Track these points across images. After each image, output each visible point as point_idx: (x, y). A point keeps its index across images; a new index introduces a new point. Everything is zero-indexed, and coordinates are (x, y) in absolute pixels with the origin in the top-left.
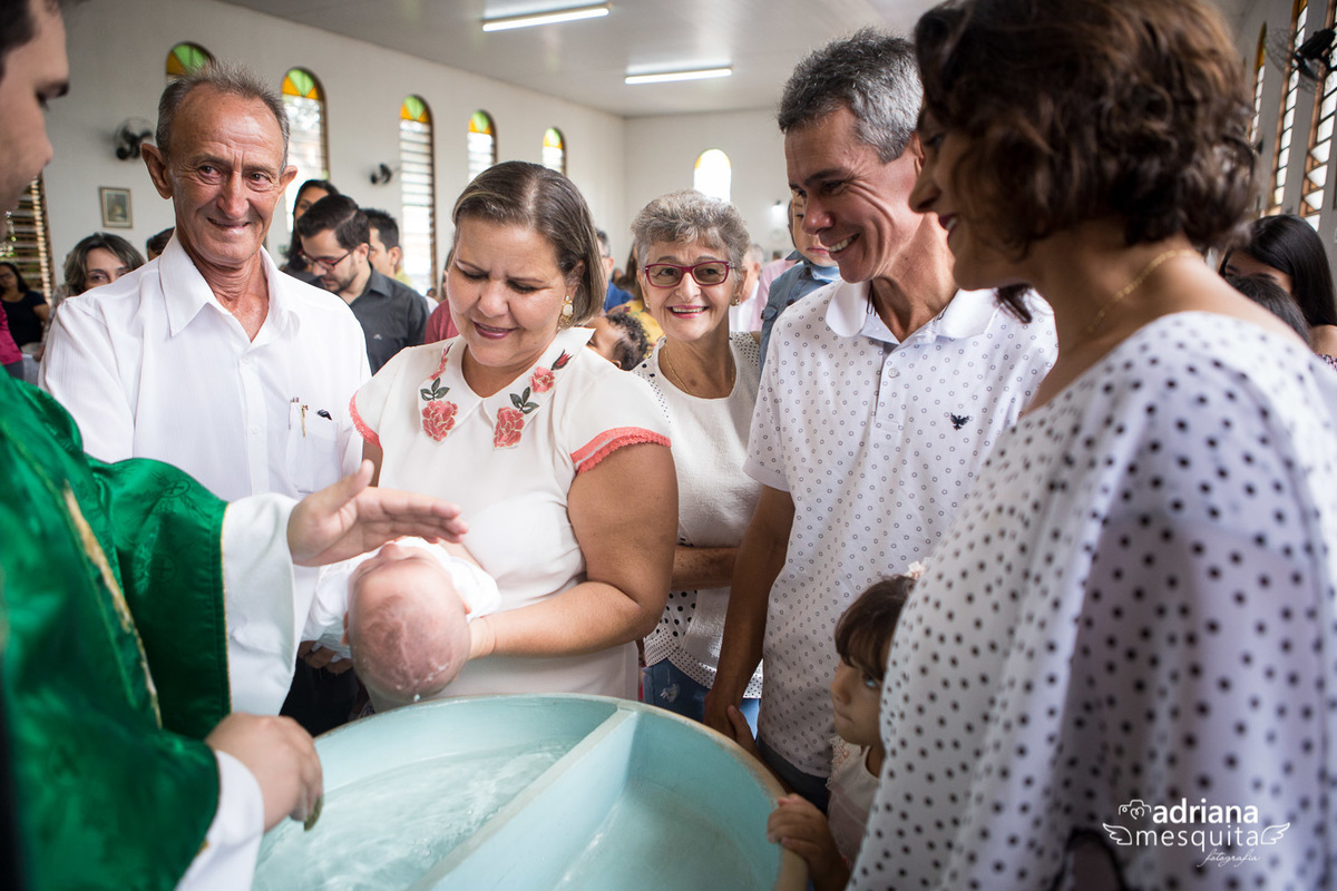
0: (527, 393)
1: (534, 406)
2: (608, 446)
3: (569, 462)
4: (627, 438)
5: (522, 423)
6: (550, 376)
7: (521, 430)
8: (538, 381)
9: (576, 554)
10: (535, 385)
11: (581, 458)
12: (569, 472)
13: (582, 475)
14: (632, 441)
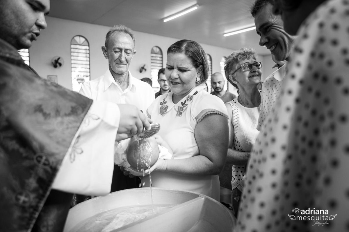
0: (185, 102)
1: (187, 105)
2: (205, 114)
3: (195, 120)
4: (210, 112)
5: (183, 110)
6: (192, 97)
7: (183, 112)
8: (189, 98)
9: (197, 147)
10: (188, 100)
11: (198, 118)
12: (195, 123)
13: (198, 124)
14: (212, 113)
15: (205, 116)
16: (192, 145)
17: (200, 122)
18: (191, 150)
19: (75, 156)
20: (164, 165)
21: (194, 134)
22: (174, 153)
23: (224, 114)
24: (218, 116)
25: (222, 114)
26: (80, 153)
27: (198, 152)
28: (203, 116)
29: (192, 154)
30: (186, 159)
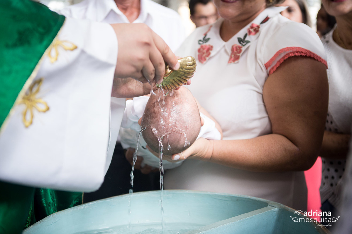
0: (245, 36)
1: (248, 42)
2: (283, 57)
3: (264, 68)
4: (293, 52)
5: (241, 51)
6: (258, 27)
7: (240, 54)
8: (252, 30)
9: (266, 120)
10: (250, 32)
11: (270, 66)
12: (264, 74)
13: (271, 76)
14: (297, 54)
15: (285, 61)
16: (258, 116)
17: (274, 72)
18: (257, 124)
19: (32, 117)
20: (208, 149)
21: (261, 95)
22: (223, 130)
23: (320, 58)
24: (309, 60)
25: (316, 58)
26: (45, 112)
27: (268, 128)
28: (279, 61)
29: (258, 131)
30: (248, 140)
